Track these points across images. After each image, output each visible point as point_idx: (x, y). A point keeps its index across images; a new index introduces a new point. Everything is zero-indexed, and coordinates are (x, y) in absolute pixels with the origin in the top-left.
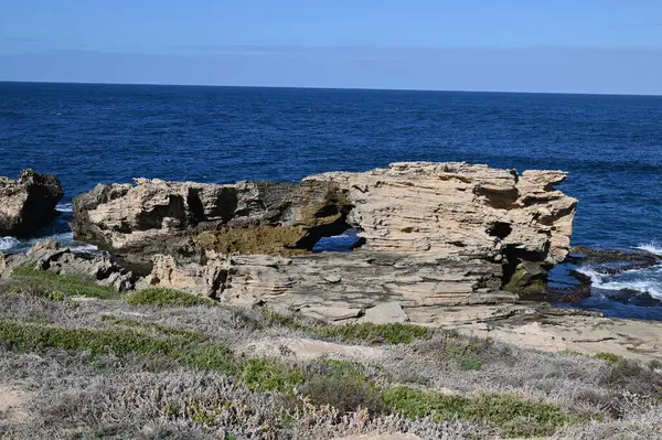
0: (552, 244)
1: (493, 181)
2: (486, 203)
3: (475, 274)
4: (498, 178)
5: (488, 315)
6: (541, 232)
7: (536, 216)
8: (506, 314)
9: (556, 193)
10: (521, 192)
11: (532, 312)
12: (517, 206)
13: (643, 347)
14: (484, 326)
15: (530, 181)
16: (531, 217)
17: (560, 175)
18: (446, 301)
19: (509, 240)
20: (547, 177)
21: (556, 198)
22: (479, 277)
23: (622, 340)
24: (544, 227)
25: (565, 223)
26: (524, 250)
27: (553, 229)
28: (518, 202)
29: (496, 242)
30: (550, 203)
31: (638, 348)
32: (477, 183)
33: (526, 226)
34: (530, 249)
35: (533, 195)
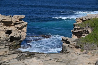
0: (22, 35)
1: (6, 19)
2: (4, 25)
3: (7, 45)
4: (7, 18)
5: (16, 57)
6: (19, 32)
7: (17, 28)
8: (20, 56)
9: (22, 21)
10: (13, 21)
11: (27, 54)
12: (12, 25)
13: (59, 60)
14: (16, 60)
15: (15, 18)
16: (16, 28)
17: (23, 17)
18: (2, 54)
19: (11, 35)
20: (20, 17)
21: (22, 23)
22: (9, 46)
23: (54, 59)
24: (19, 31)
25: (25, 29)
26: (15, 37)
27: (22, 31)
28: (12, 24)
29: (8, 36)
30: (21, 24)
31: (58, 61)
32: (1, 20)
33: (15, 31)
34: (17, 37)
35: (16, 22)
